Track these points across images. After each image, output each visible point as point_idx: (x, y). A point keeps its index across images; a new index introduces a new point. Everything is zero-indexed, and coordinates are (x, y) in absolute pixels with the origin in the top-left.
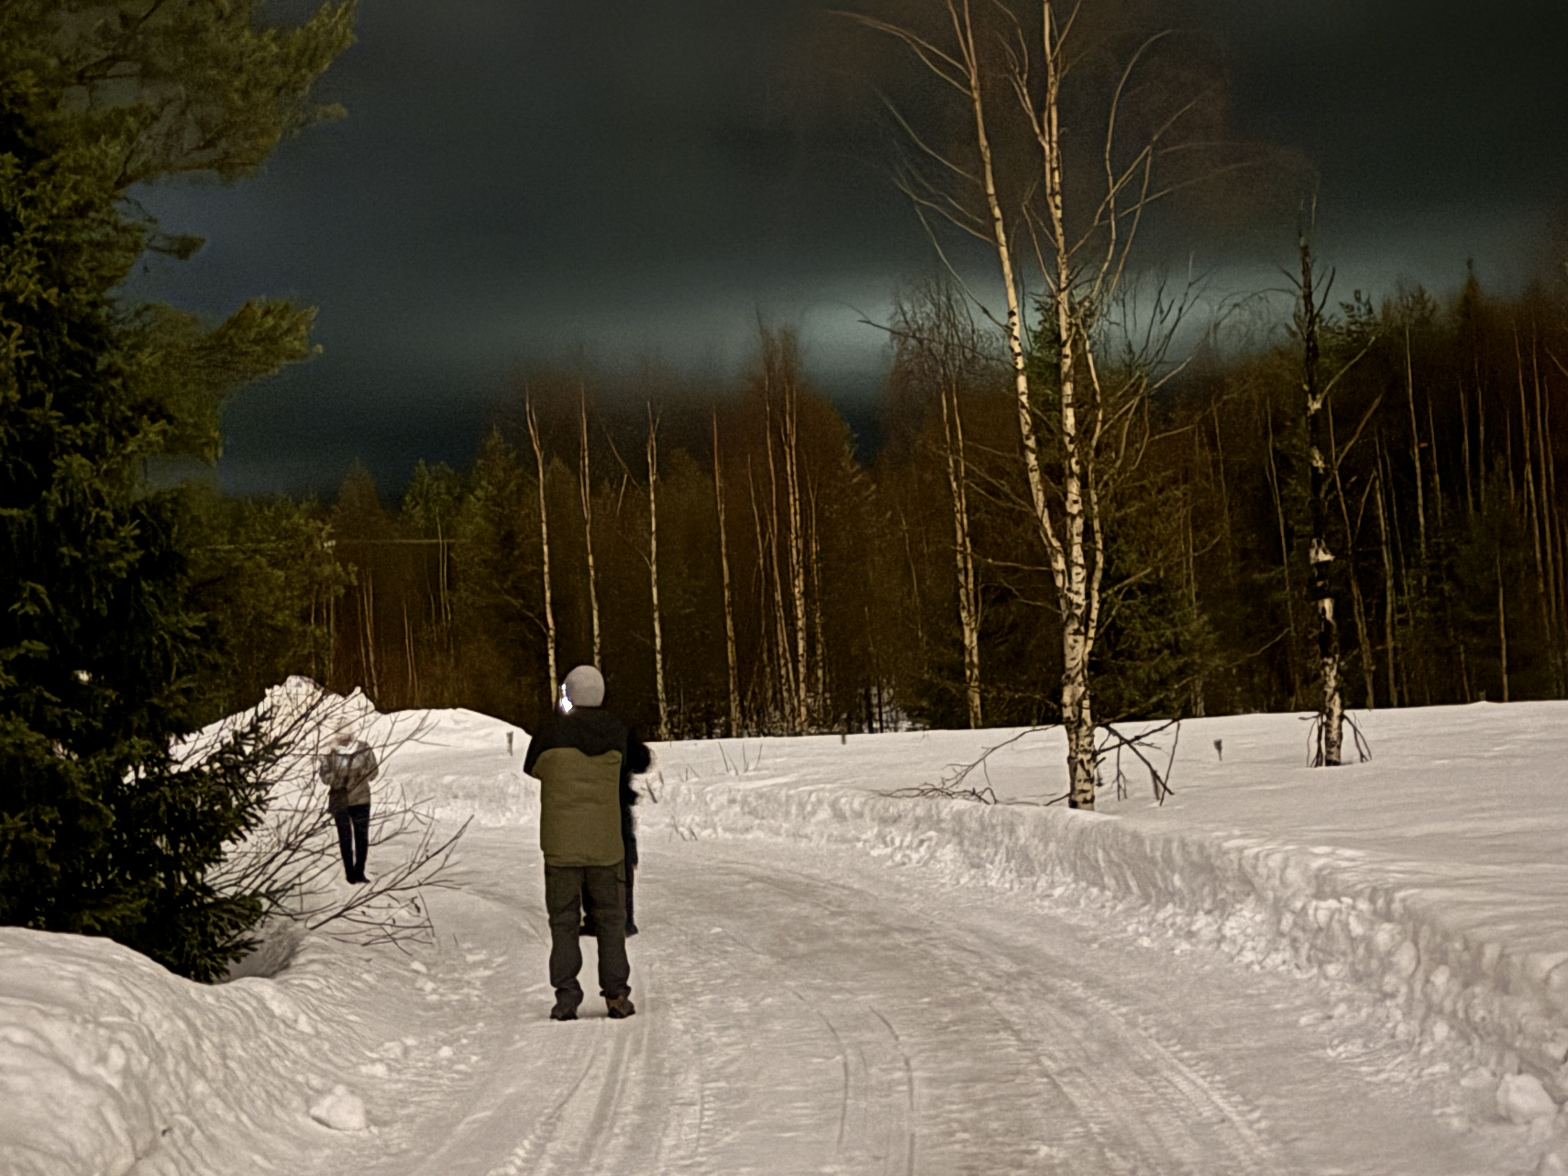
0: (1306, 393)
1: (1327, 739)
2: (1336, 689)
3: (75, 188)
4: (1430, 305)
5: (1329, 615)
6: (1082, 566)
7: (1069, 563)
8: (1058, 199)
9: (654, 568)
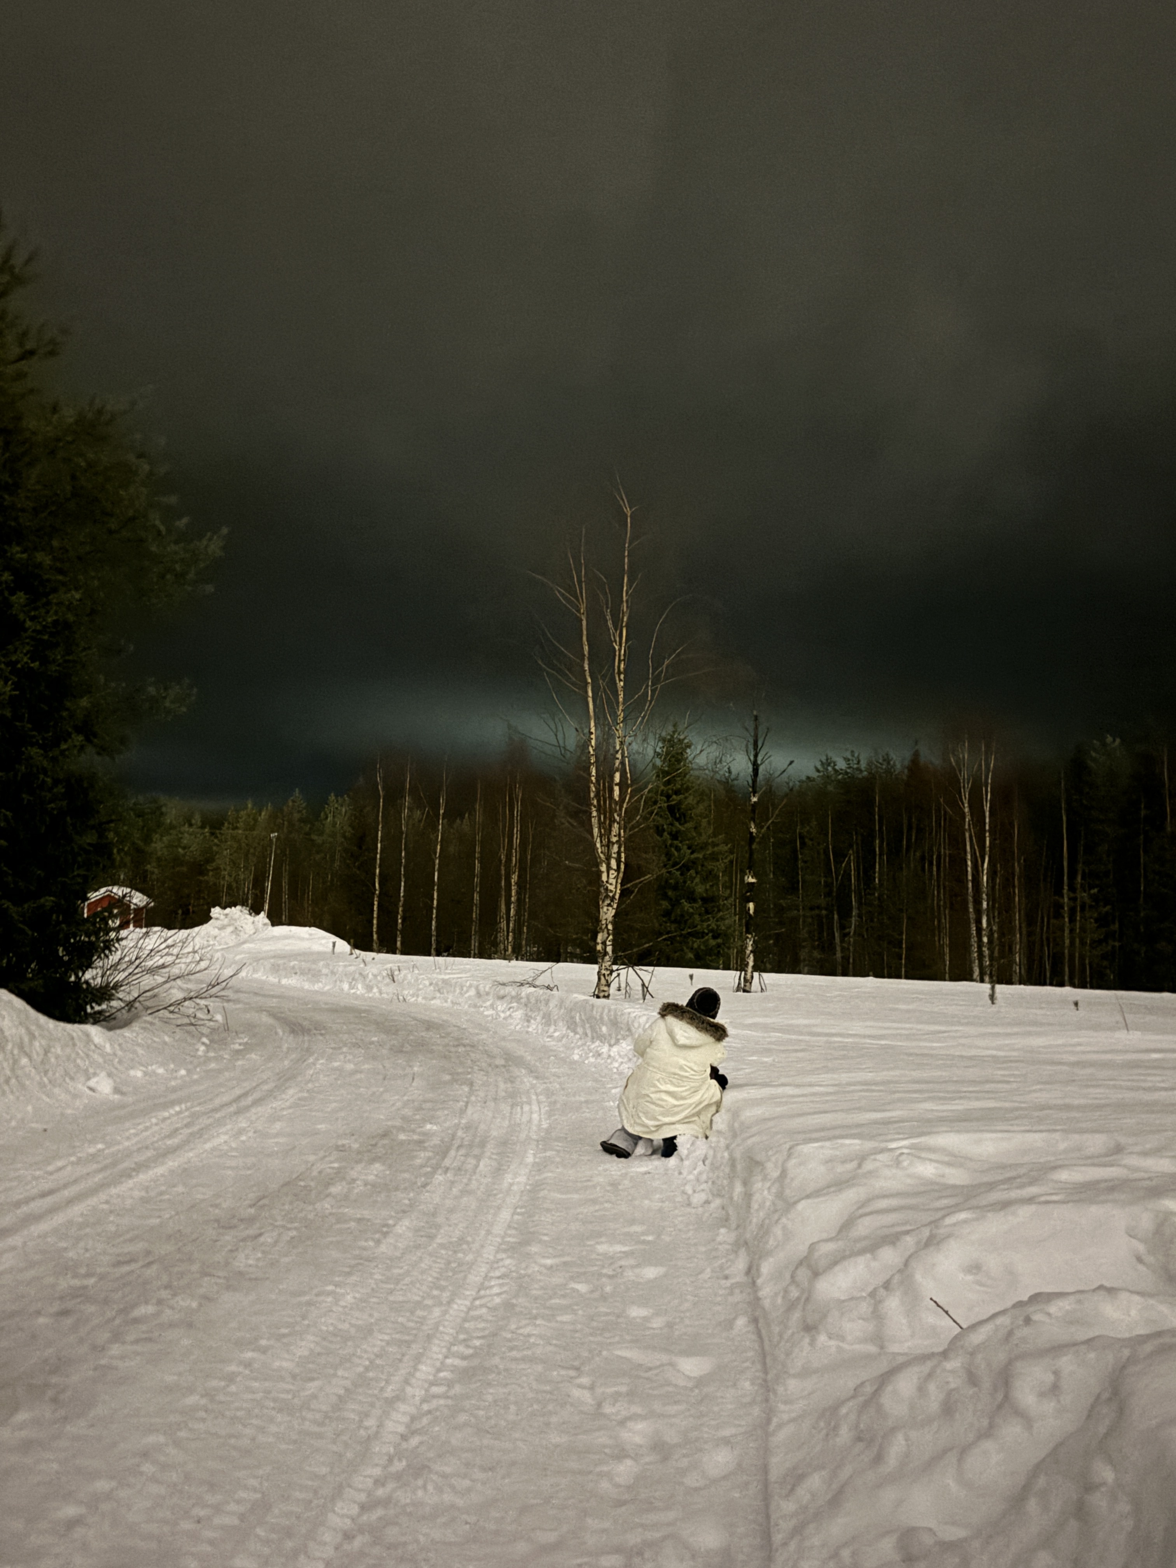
1: (745, 978)
2: (751, 952)
3: (56, 613)
4: (892, 763)
5: (751, 912)
6: (614, 870)
7: (609, 868)
8: (622, 676)
9: (437, 861)
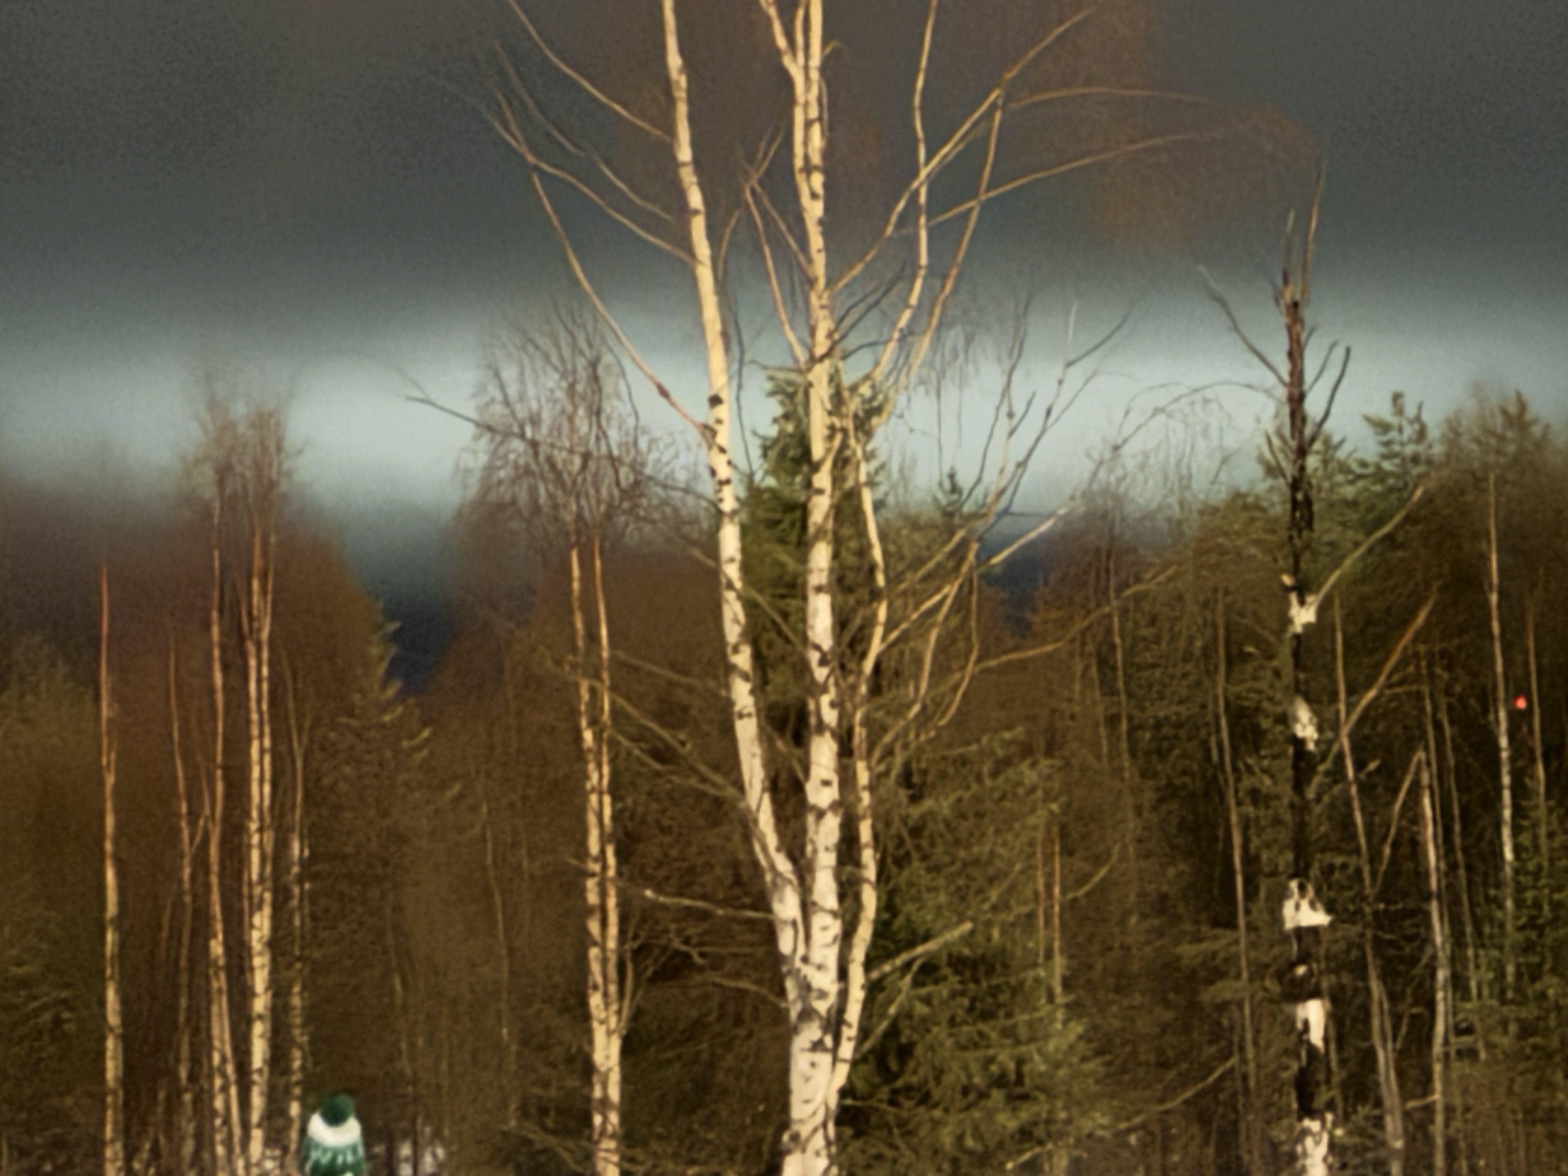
0: (1288, 590)
5: (1316, 1036)
6: (834, 914)
7: (807, 907)
8: (817, 180)
